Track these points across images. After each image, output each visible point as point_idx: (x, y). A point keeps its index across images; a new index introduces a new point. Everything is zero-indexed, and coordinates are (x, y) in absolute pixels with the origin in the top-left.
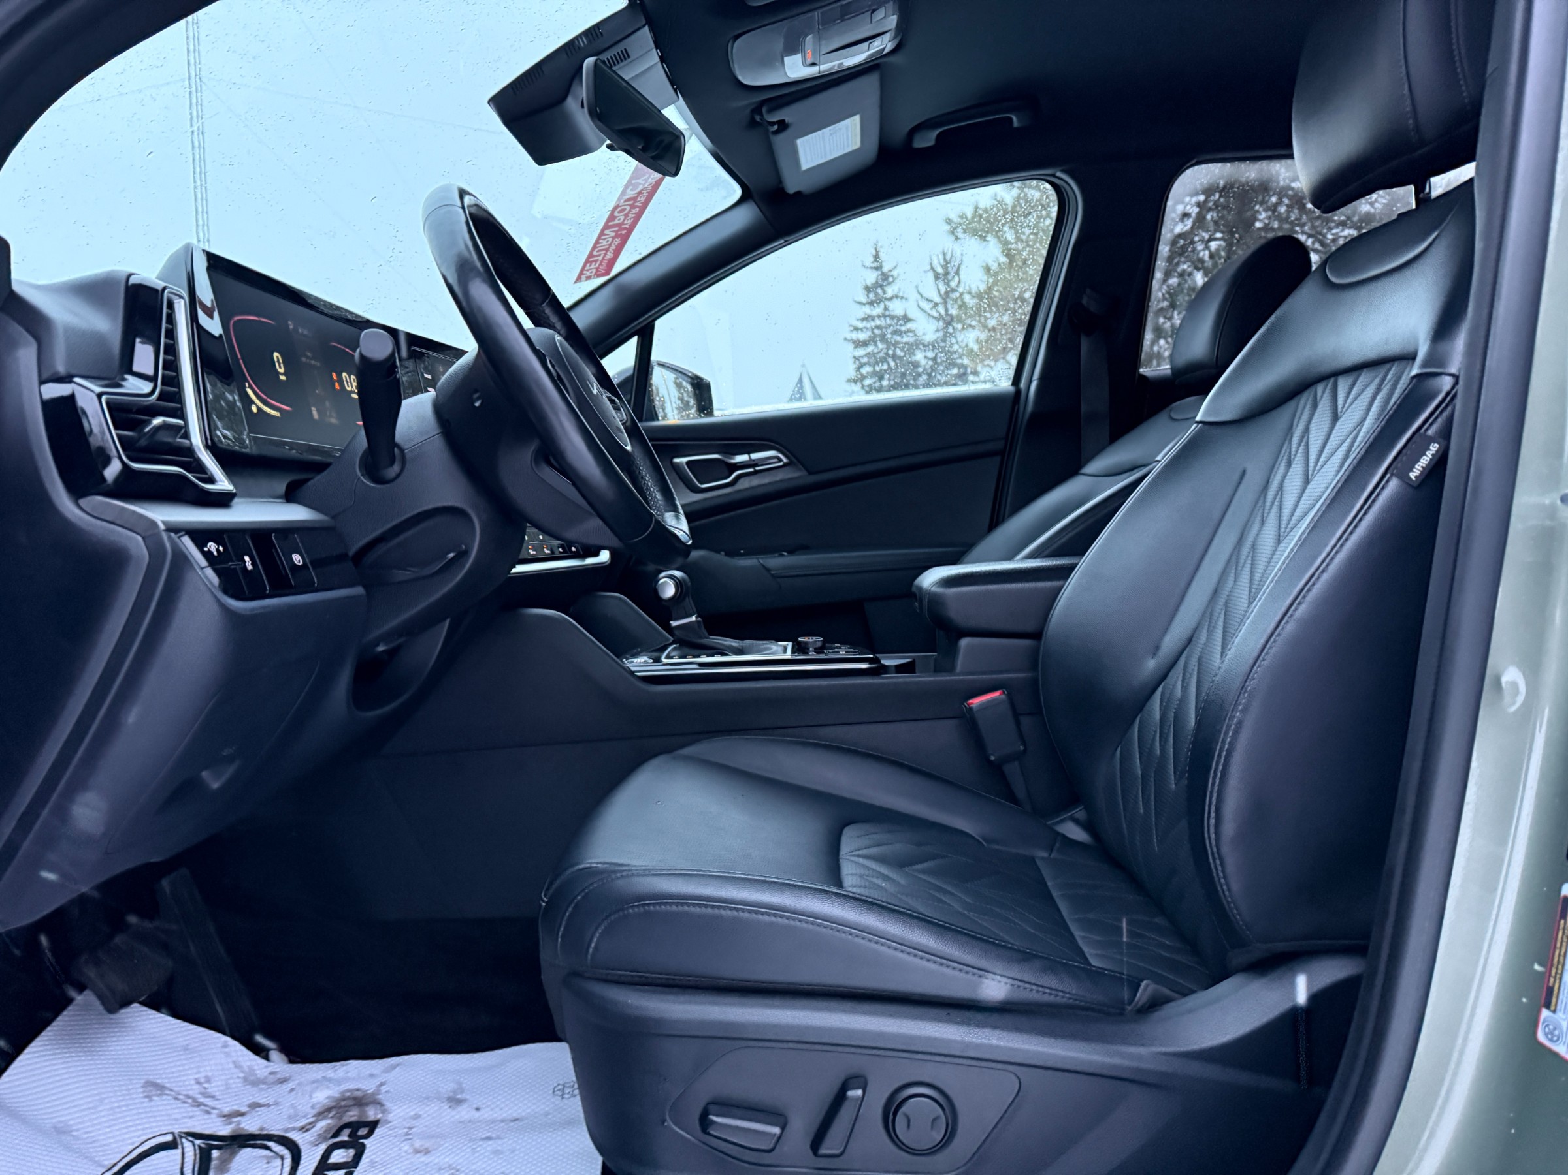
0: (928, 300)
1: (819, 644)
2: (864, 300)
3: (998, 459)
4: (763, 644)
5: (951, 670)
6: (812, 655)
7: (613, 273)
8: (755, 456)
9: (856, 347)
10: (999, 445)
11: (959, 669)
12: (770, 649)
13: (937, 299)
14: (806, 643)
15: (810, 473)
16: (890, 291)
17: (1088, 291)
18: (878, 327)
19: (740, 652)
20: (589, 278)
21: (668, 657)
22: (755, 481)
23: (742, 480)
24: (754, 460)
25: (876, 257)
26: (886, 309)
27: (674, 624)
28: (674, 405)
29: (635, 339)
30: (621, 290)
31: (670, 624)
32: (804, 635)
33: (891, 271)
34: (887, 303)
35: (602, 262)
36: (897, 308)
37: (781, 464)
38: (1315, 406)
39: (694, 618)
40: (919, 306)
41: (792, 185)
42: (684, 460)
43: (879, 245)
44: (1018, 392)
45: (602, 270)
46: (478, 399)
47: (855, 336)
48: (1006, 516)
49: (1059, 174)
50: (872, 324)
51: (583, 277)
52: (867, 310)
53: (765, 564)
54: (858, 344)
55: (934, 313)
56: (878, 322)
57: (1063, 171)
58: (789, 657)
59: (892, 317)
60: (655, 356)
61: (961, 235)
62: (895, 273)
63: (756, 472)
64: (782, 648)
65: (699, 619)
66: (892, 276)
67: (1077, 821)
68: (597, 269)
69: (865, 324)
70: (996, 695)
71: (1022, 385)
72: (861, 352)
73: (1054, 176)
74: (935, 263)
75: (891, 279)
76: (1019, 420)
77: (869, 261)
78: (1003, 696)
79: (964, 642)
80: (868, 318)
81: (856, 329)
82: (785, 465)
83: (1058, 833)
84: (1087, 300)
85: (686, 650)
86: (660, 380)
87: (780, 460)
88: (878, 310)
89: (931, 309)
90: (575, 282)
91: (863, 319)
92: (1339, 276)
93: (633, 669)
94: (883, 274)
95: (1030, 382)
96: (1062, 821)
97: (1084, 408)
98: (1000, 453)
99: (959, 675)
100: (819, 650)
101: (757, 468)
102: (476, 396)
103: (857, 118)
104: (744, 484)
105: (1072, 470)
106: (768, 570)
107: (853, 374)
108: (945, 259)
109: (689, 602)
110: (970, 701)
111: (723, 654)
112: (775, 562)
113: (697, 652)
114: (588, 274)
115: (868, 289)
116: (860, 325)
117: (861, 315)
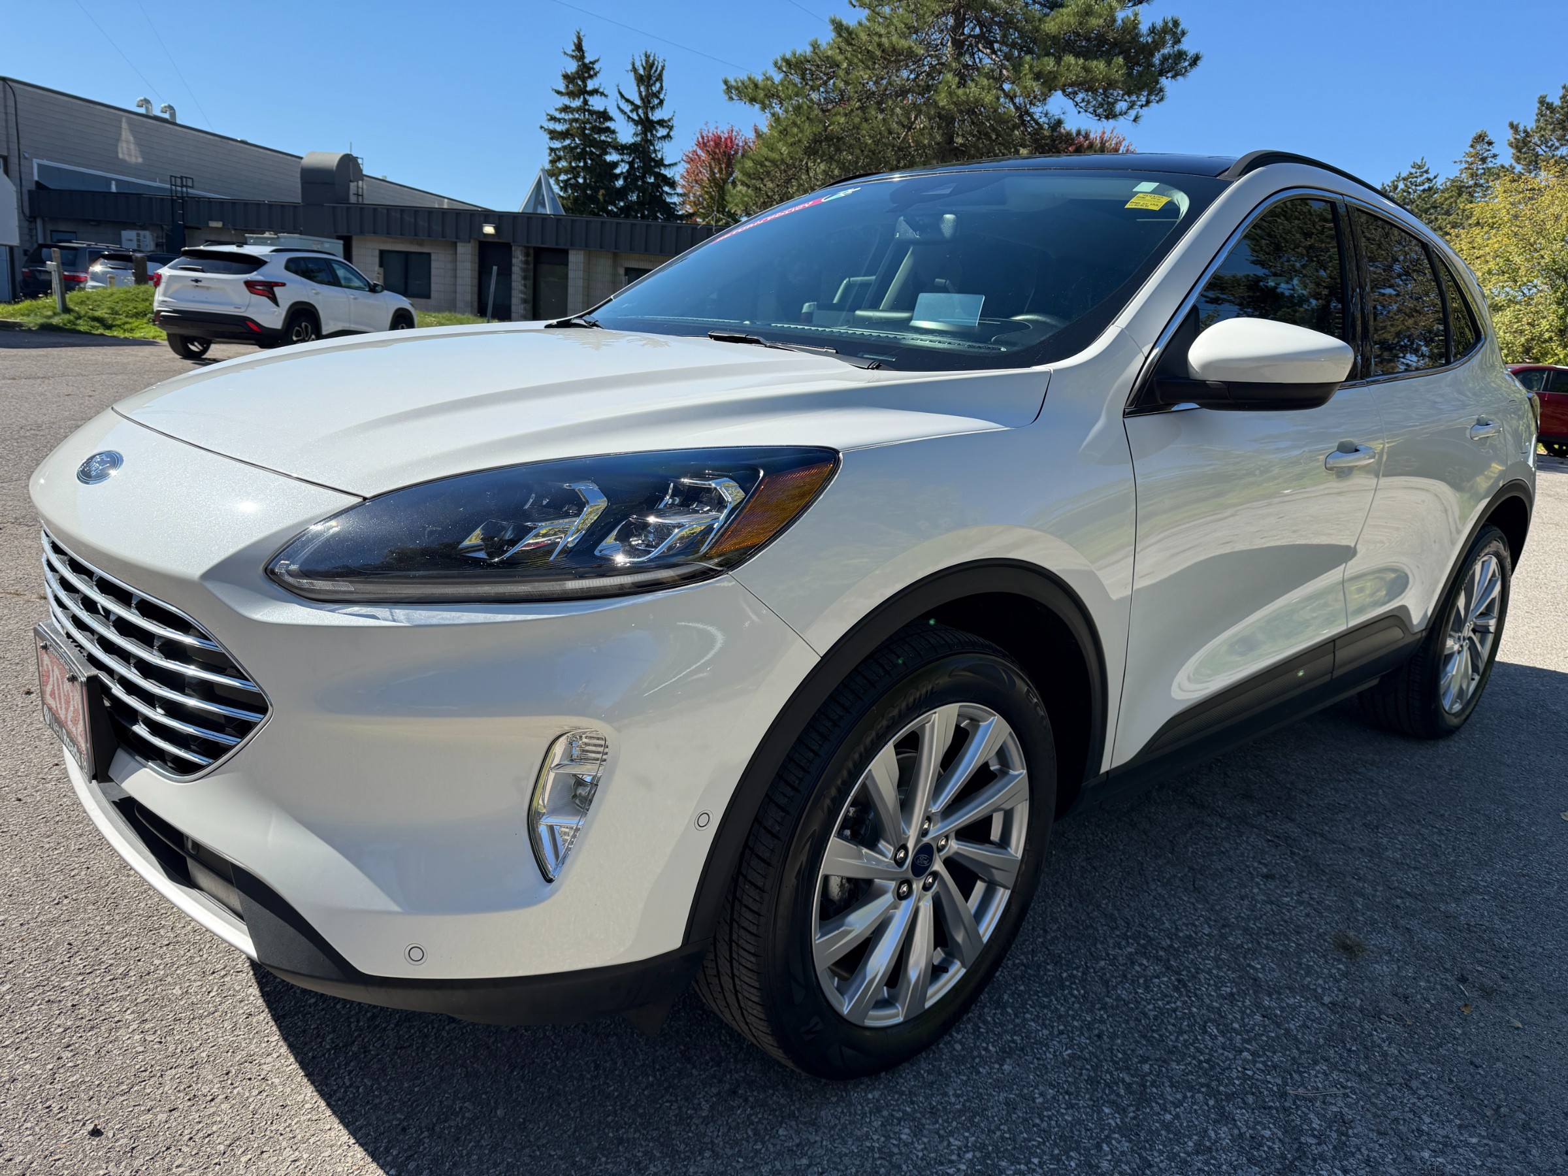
0: (627, 101)
2: (562, 89)
9: (552, 139)
13: (638, 102)
16: (591, 85)
18: (576, 120)
25: (579, 47)
26: (585, 102)
33: (593, 63)
34: (587, 97)
36: (596, 103)
40: (619, 108)
43: (582, 34)
47: (551, 126)
50: (571, 116)
52: (566, 101)
54: (555, 135)
55: (635, 117)
56: (576, 115)
59: (591, 113)
62: (597, 67)
66: (593, 69)
69: (563, 115)
72: (557, 144)
74: (638, 65)
75: (592, 73)
77: (570, 48)
80: (566, 109)
81: (553, 118)
88: (577, 103)
89: (632, 111)
91: (561, 110)
94: (585, 65)
107: (548, 166)
108: (647, 61)
115: (567, 78)
116: (558, 115)
117: (560, 105)
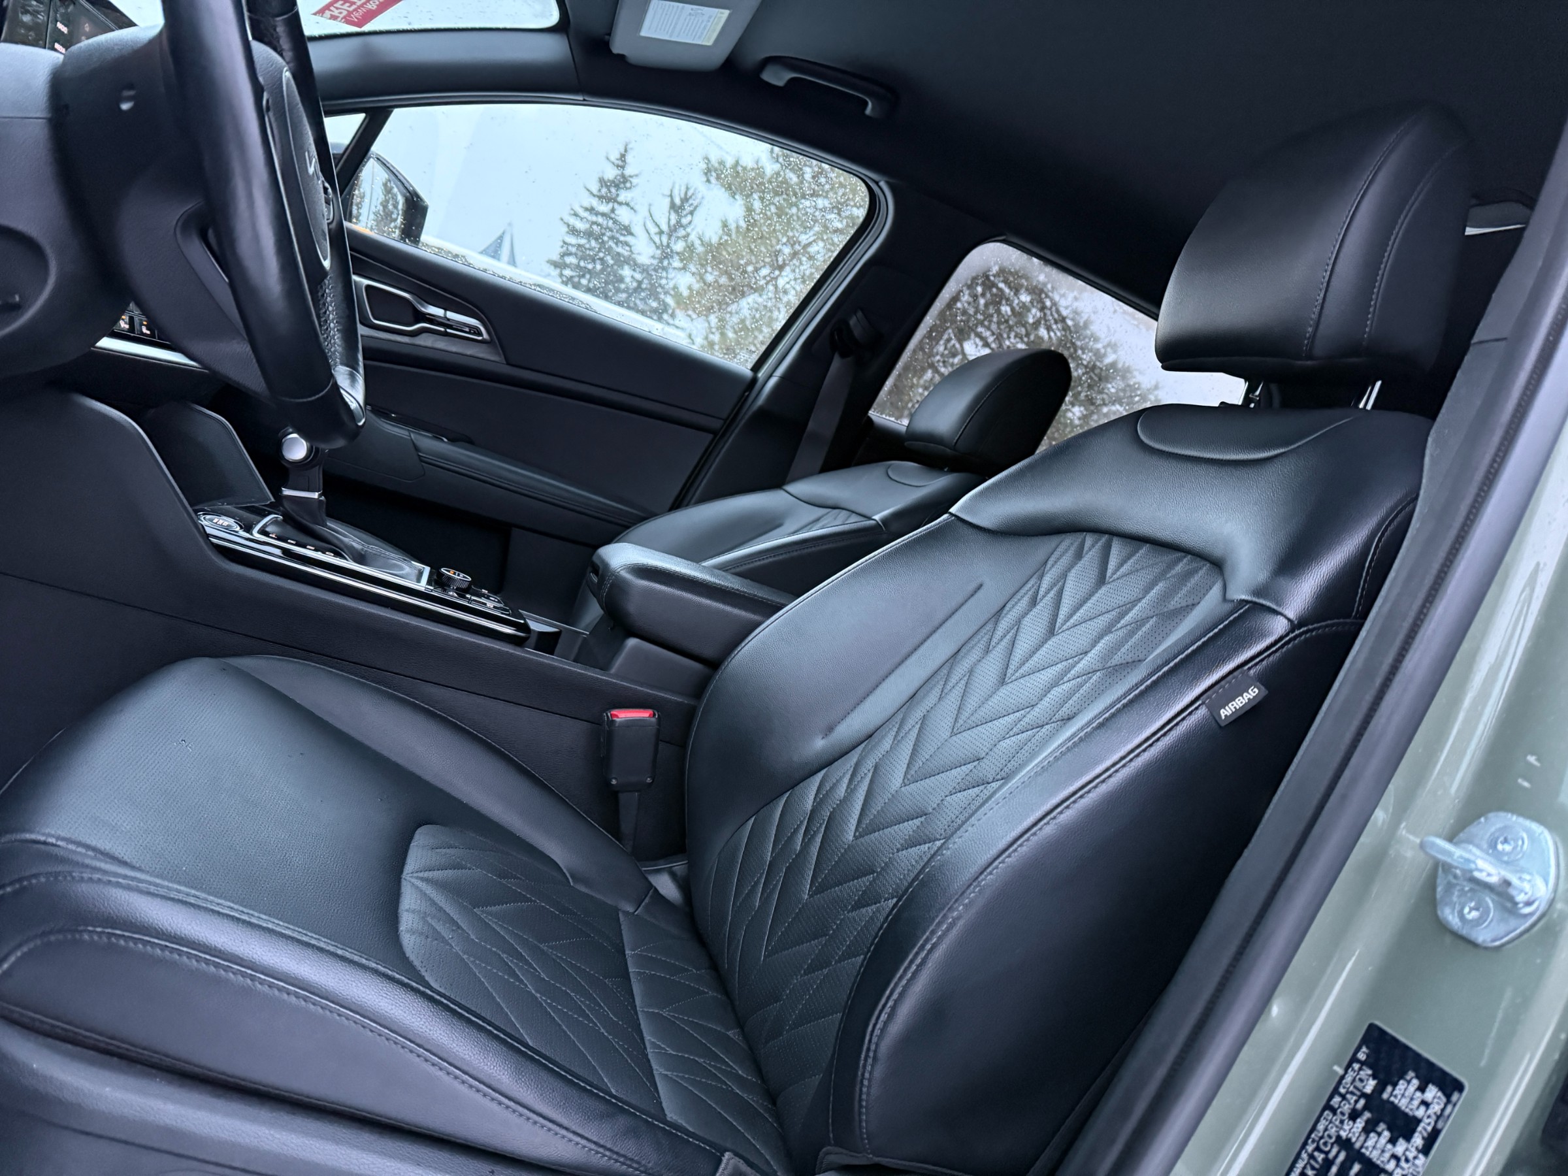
0: (655, 223)
1: (465, 586)
2: (595, 192)
3: (711, 436)
4: (394, 559)
5: (605, 668)
6: (452, 596)
7: (367, 28)
8: (451, 315)
9: (569, 232)
10: (716, 424)
11: (613, 671)
12: (402, 569)
13: (665, 228)
14: (449, 578)
15: (508, 364)
16: (623, 196)
17: (860, 314)
18: (598, 224)
19: (360, 558)
20: (334, 18)
21: (263, 532)
22: (441, 344)
23: (424, 335)
24: (449, 320)
25: (623, 157)
26: (613, 210)
27: (287, 492)
28: (373, 209)
29: (361, 117)
30: (367, 52)
31: (281, 491)
32: (450, 566)
33: (631, 176)
34: (616, 206)
35: (359, 7)
36: (623, 215)
37: (480, 338)
38: (1079, 555)
39: (315, 495)
40: (644, 224)
41: (620, 45)
42: (366, 282)
43: (630, 146)
44: (754, 380)
45: (356, 16)
46: (128, 99)
47: (573, 221)
48: (693, 501)
49: (882, 184)
50: (594, 218)
51: (328, 13)
52: (595, 202)
53: (415, 441)
54: (573, 231)
55: (657, 239)
56: (600, 220)
57: (888, 183)
58: (422, 589)
59: (615, 222)
60: (376, 148)
61: (713, 180)
62: (634, 181)
63: (446, 334)
64: (417, 572)
65: (323, 498)
66: (631, 183)
67: (673, 875)
68: (350, 13)
69: (586, 214)
70: (643, 714)
71: (760, 375)
72: (572, 240)
73: (877, 183)
74: (676, 192)
75: (628, 185)
76: (744, 410)
77: (614, 156)
78: (653, 720)
79: (632, 642)
80: (591, 210)
81: (576, 215)
82: (483, 342)
83: (651, 885)
84: (855, 322)
85: (289, 531)
86: (371, 177)
87: (480, 334)
88: (604, 208)
89: (656, 234)
90: (315, 14)
91: (586, 209)
92: (1151, 436)
93: (209, 530)
94: (623, 176)
95: (770, 376)
96: (658, 871)
97: (811, 425)
98: (714, 433)
99: (609, 675)
100: (462, 593)
101: (449, 330)
102: (127, 93)
103: (726, 13)
104: (425, 341)
105: (775, 481)
106: (417, 448)
107: (555, 257)
108: (686, 194)
109: (317, 474)
110: (615, 712)
111: (337, 554)
112: (427, 443)
113: (303, 538)
114: (336, 13)
115: (602, 181)
116: (582, 214)
117: (587, 205)
